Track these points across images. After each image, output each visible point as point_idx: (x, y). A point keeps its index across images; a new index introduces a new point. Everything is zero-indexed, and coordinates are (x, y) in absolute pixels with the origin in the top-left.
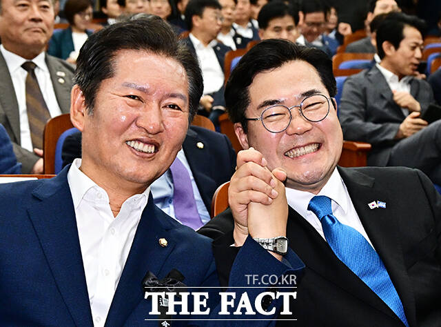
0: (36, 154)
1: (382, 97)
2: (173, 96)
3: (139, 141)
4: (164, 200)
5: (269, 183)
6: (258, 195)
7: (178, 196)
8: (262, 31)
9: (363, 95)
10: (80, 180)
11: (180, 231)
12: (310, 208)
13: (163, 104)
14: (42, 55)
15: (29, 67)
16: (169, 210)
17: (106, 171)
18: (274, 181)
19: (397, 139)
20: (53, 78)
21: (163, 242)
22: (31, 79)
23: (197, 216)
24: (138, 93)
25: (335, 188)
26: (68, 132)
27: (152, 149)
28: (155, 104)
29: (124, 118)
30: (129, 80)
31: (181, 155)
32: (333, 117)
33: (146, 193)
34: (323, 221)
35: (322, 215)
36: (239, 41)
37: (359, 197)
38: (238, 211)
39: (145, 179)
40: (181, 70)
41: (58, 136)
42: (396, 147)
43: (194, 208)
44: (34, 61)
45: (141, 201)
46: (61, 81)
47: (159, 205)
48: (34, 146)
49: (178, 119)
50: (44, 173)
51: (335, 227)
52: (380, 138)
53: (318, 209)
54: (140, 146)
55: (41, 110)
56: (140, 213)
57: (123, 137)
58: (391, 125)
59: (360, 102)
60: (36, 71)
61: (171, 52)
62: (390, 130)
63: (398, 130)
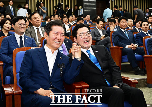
0: (39, 43)
1: (97, 33)
2: (62, 33)
3: (57, 41)
4: (61, 51)
5: (78, 48)
6: (76, 51)
7: (63, 50)
8: (77, 22)
9: (94, 33)
10: (46, 48)
11: (64, 55)
12: (86, 52)
13: (61, 35)
14: (40, 26)
15: (38, 29)
16: (62, 52)
17: (51, 46)
18: (79, 48)
19: (100, 40)
20: (42, 30)
21: (61, 58)
22: (38, 31)
23: (67, 53)
24: (57, 33)
25: (90, 49)
26: (45, 40)
27: (59, 42)
28: (59, 35)
29: (54, 37)
30: (55, 31)
31: (64, 43)
32: (91, 36)
33: (58, 50)
34: (89, 54)
35: (89, 53)
36: (73, 24)
37: (94, 50)
38: (73, 53)
39: (58, 48)
40: (63, 29)
41: (43, 40)
42: (100, 41)
43: (66, 52)
44: (38, 27)
45: (57, 51)
46: (43, 31)
47: (60, 52)
48: (39, 42)
49: (63, 37)
50: (41, 47)
51: (91, 55)
52: (97, 40)
53: (88, 52)
54: (57, 42)
55: (40, 36)
56: (57, 53)
57: (54, 40)
58: (99, 38)
59: (94, 34)
60: (39, 29)
61: (61, 26)
62: (99, 39)
63: (100, 38)
